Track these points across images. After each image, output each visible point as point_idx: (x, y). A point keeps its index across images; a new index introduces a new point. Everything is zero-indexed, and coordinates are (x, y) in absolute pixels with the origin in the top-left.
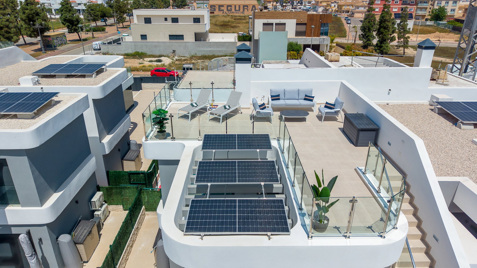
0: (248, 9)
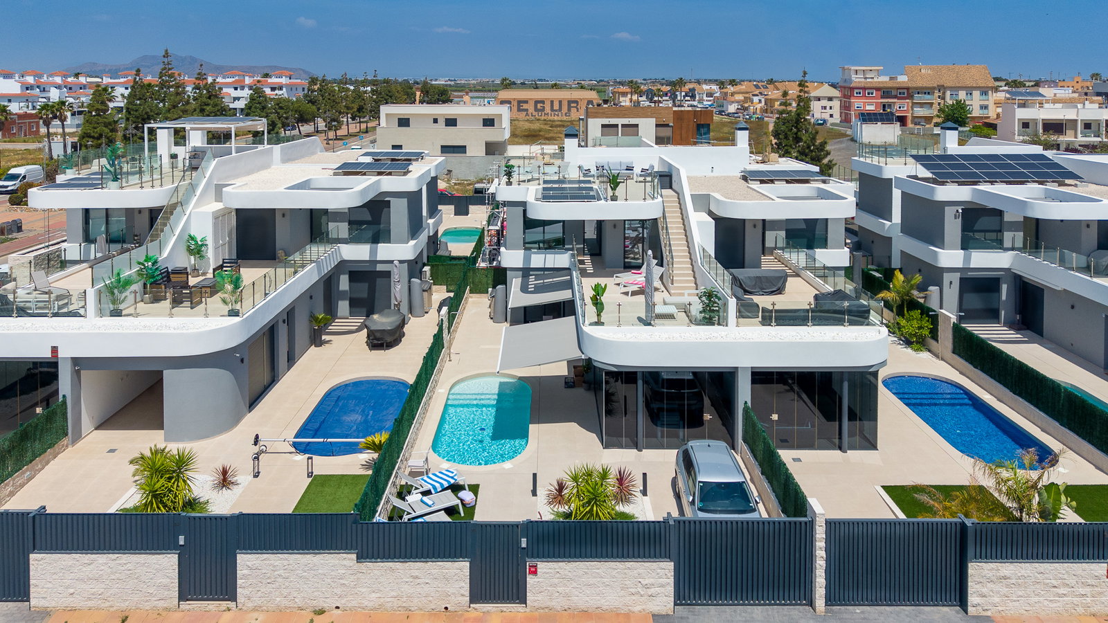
0: (579, 107)
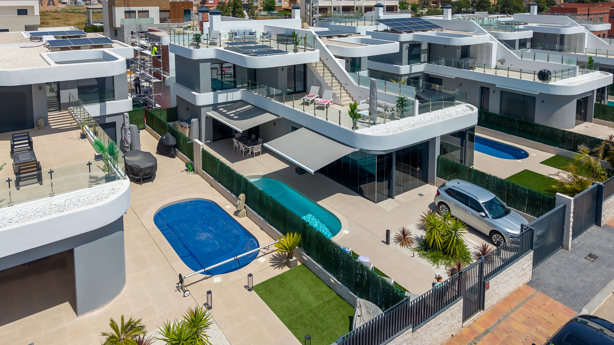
0: (43, 3)
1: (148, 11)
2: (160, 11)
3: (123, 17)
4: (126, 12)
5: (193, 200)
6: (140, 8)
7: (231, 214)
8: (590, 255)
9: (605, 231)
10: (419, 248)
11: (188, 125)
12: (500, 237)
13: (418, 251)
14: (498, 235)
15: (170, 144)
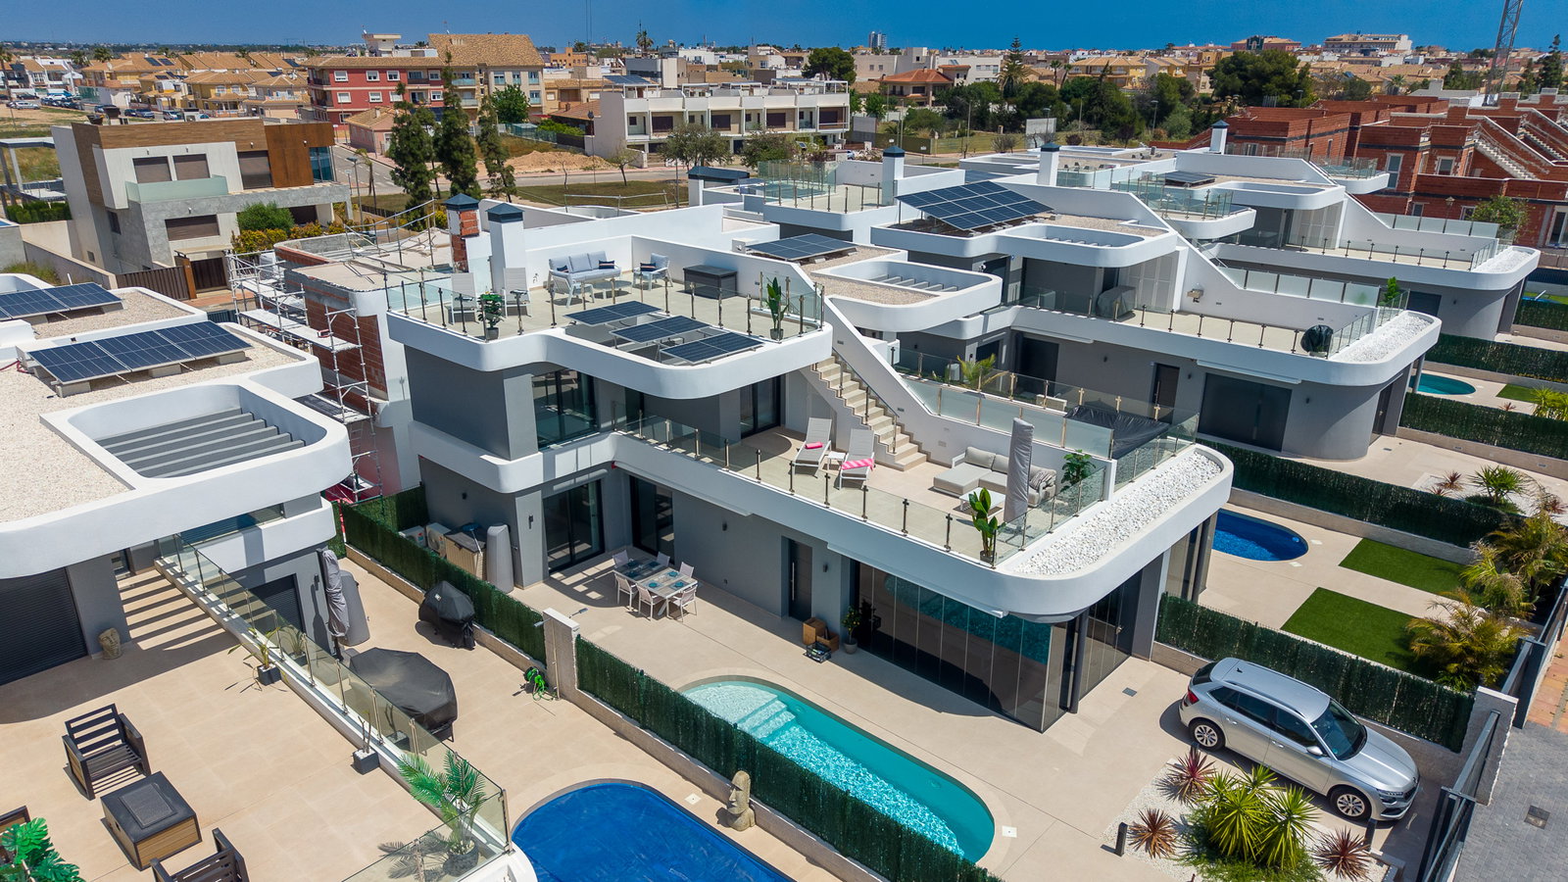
1: (203, 157)
2: (241, 155)
3: (131, 176)
4: (138, 162)
5: (586, 786)
6: (181, 150)
7: (712, 821)
8: (1533, 811)
9: (1534, 740)
10: (1194, 854)
11: (479, 545)
12: (1358, 799)
13: (1195, 864)
14: (1351, 796)
15: (460, 617)
